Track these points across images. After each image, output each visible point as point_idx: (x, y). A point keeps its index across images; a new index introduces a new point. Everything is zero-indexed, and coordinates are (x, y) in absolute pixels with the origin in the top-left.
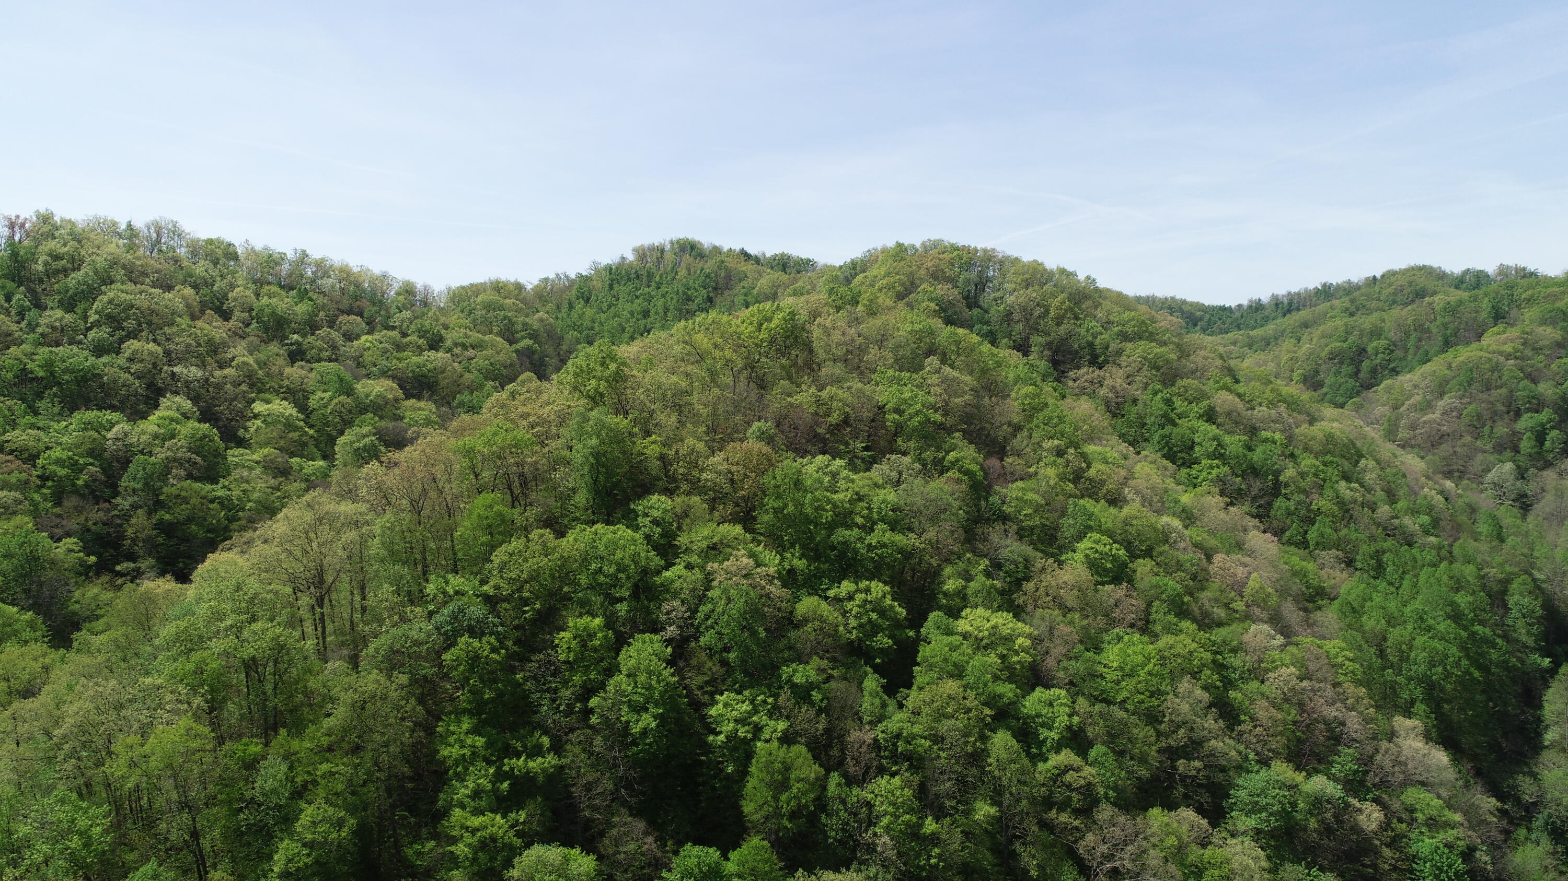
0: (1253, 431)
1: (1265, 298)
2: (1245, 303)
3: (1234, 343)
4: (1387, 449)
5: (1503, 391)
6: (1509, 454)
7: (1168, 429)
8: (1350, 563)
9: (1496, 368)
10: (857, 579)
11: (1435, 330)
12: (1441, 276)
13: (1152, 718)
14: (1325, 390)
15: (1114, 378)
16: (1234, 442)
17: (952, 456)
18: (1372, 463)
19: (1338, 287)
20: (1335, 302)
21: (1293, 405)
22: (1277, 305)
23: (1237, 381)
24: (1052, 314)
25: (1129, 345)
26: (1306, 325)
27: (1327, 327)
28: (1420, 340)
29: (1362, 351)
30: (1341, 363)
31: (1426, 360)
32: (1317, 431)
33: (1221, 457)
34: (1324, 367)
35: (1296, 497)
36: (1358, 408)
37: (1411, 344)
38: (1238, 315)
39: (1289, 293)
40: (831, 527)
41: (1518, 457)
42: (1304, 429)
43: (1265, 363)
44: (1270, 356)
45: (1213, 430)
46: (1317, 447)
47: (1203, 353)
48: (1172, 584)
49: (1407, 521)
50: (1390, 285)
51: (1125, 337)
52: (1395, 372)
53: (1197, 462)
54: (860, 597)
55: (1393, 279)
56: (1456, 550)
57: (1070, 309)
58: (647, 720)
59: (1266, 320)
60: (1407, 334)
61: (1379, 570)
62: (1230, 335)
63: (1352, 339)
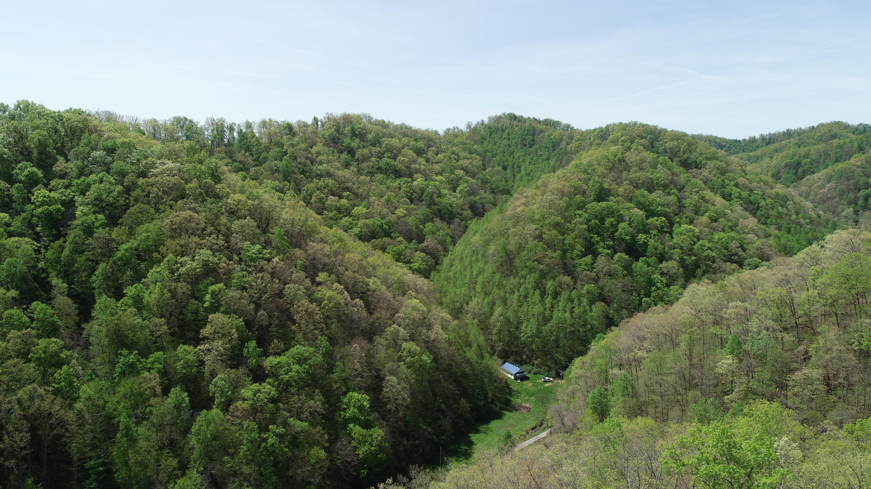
0: (751, 191)
1: (757, 136)
2: (747, 138)
3: (742, 159)
4: (798, 199)
5: (854, 181)
6: (853, 205)
7: (723, 189)
8: (780, 230)
9: (853, 172)
10: (658, 217)
11: (832, 155)
12: (846, 127)
13: (726, 249)
14: (782, 180)
15: (705, 172)
16: (745, 194)
17: (672, 191)
18: (791, 202)
19: (795, 131)
20: (792, 140)
21: (766, 183)
22: (763, 139)
23: (746, 175)
24: (682, 150)
25: (709, 162)
26: (777, 151)
27: (785, 153)
28: (825, 159)
29: (799, 164)
30: (790, 169)
31: (826, 167)
32: (773, 191)
33: (741, 198)
34: (782, 170)
35: (764, 211)
36: (795, 187)
37: (821, 161)
38: (743, 144)
39: (770, 134)
40: (649, 206)
41: (857, 207)
42: (769, 191)
43: (756, 168)
44: (759, 165)
45: (738, 190)
46: (772, 197)
47: (734, 164)
48: (730, 224)
49: (801, 220)
50: (820, 131)
51: (707, 159)
52: (813, 173)
53: (732, 199)
54: (659, 220)
55: (822, 128)
56: (817, 230)
57: (688, 149)
58: (628, 237)
59: (758, 147)
60: (821, 157)
61: (789, 232)
62: (739, 155)
63: (795, 158)
